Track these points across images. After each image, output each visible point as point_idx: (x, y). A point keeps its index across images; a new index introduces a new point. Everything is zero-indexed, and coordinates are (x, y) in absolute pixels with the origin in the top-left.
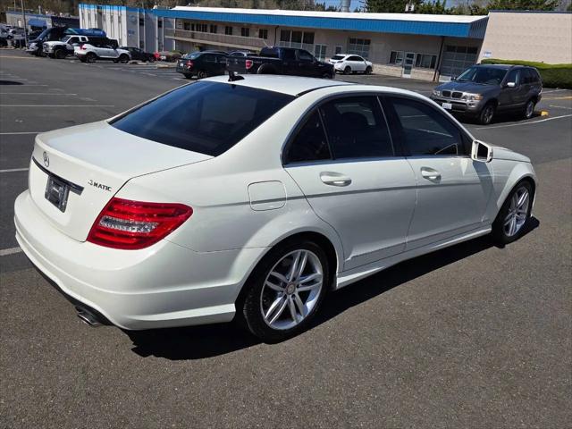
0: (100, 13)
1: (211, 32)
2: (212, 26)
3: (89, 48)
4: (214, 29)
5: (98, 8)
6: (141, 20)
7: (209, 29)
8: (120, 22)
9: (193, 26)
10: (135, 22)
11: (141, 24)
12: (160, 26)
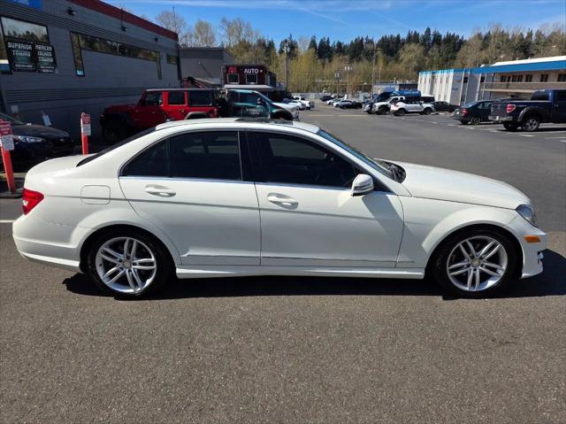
0: (433, 77)
1: (526, 81)
2: (527, 76)
3: (401, 105)
4: (529, 78)
5: (433, 73)
6: (466, 79)
7: (524, 78)
8: (447, 82)
9: (509, 78)
10: (460, 81)
11: (465, 81)
12: (482, 81)
